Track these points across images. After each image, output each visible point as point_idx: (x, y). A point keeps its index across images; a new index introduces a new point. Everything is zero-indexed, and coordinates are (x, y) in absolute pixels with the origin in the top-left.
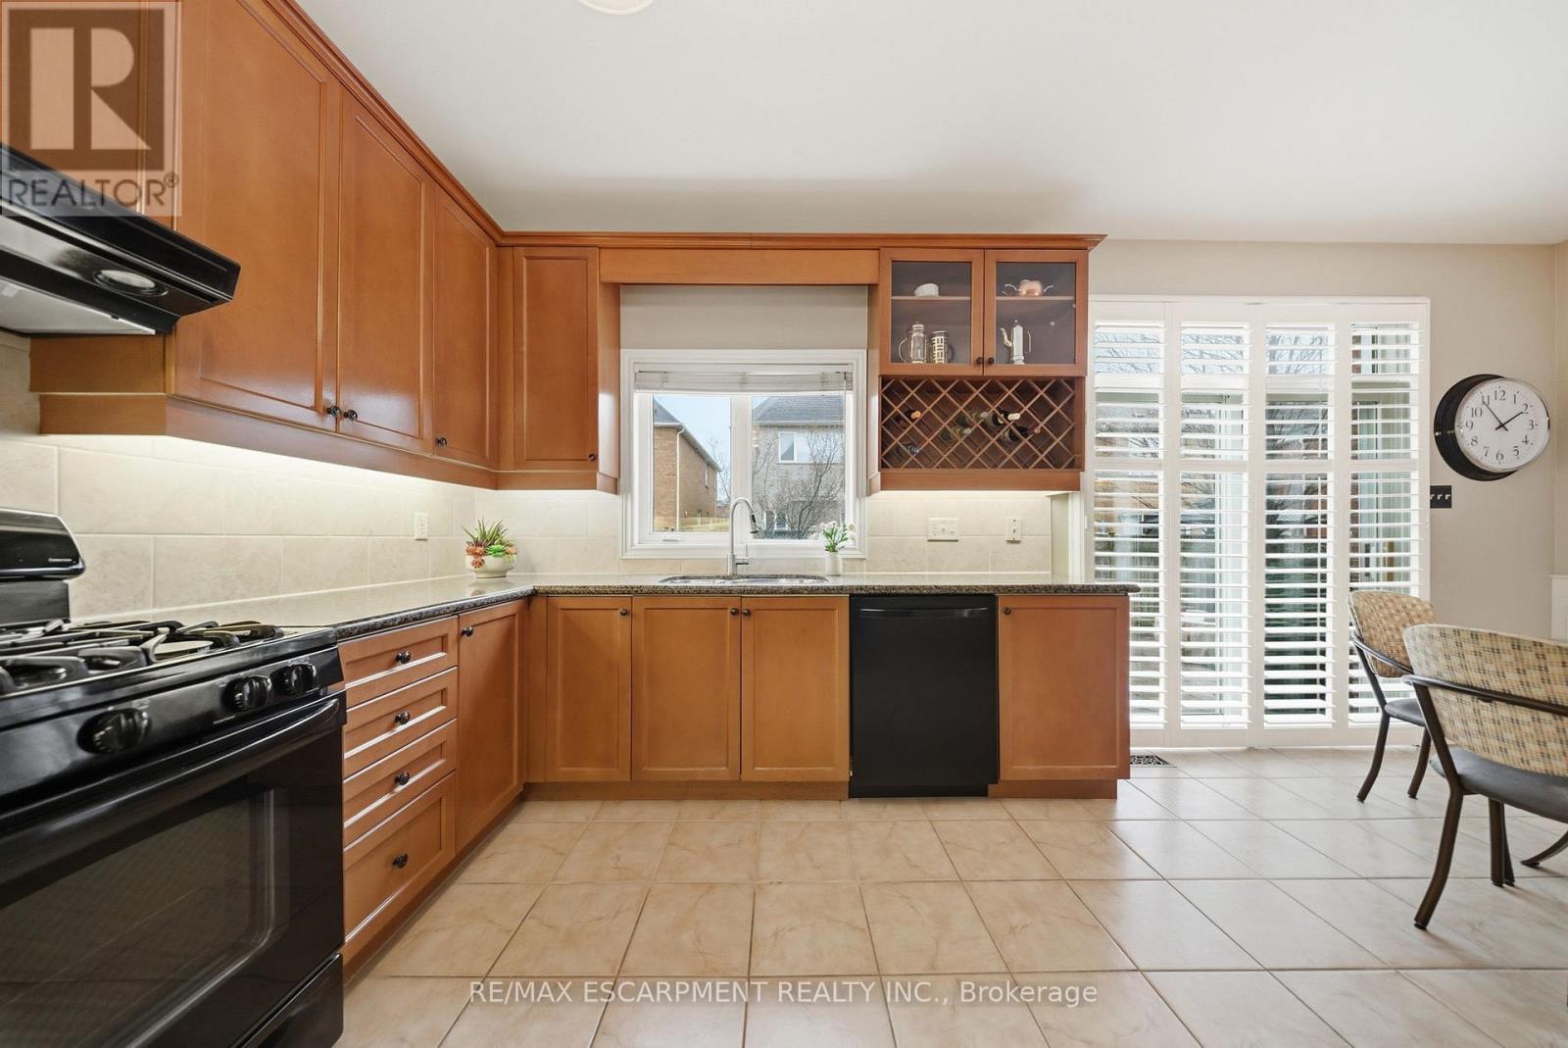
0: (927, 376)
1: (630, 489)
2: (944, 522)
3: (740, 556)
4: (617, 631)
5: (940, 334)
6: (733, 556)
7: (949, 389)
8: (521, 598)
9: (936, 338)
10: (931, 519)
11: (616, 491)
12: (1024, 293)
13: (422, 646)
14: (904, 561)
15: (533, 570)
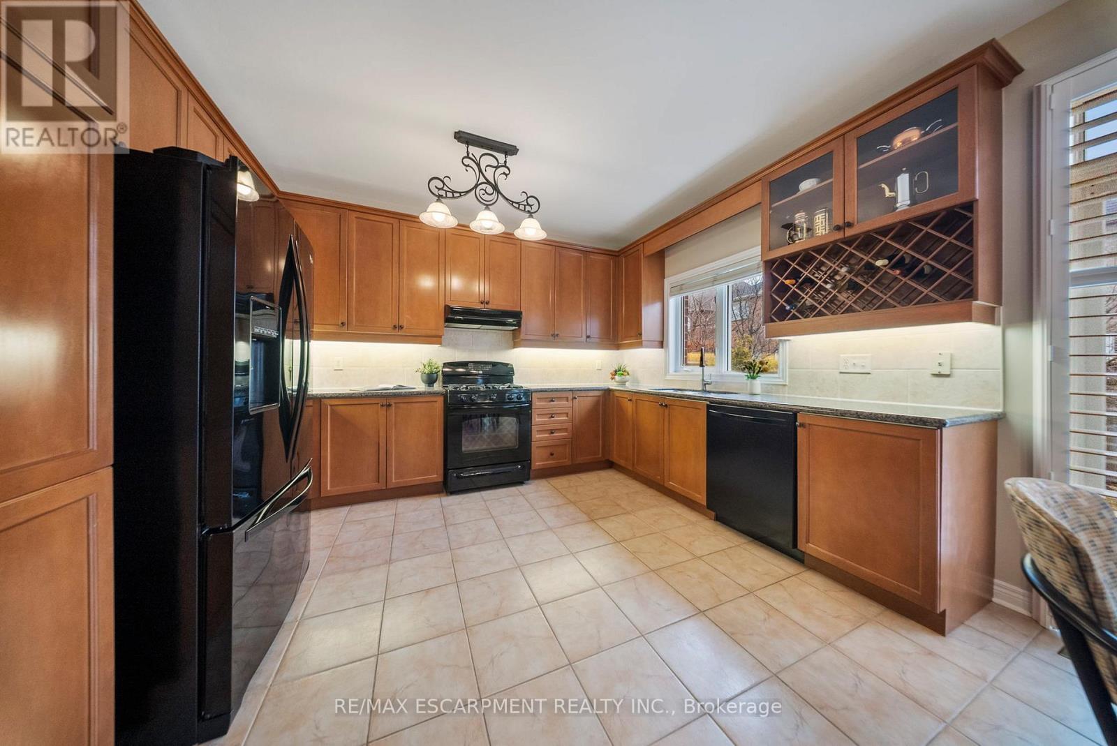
0: (804, 250)
1: (667, 346)
2: (855, 358)
3: (707, 379)
4: (629, 407)
5: (820, 213)
6: (703, 380)
7: (823, 255)
8: (602, 390)
9: (817, 217)
10: (842, 355)
11: (662, 347)
12: (899, 144)
13: (560, 398)
14: (817, 388)
15: (638, 383)
